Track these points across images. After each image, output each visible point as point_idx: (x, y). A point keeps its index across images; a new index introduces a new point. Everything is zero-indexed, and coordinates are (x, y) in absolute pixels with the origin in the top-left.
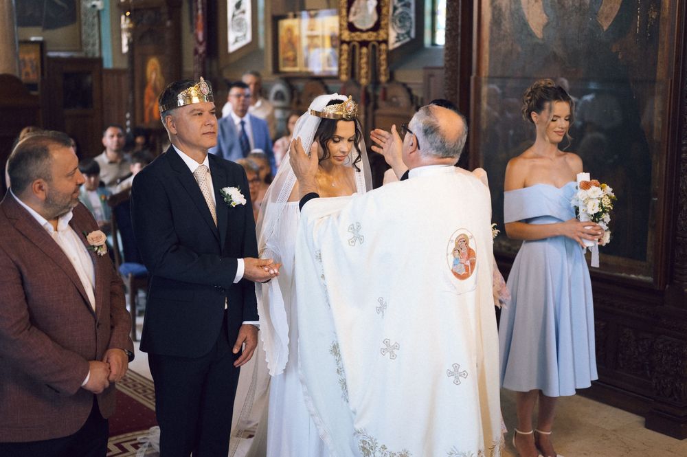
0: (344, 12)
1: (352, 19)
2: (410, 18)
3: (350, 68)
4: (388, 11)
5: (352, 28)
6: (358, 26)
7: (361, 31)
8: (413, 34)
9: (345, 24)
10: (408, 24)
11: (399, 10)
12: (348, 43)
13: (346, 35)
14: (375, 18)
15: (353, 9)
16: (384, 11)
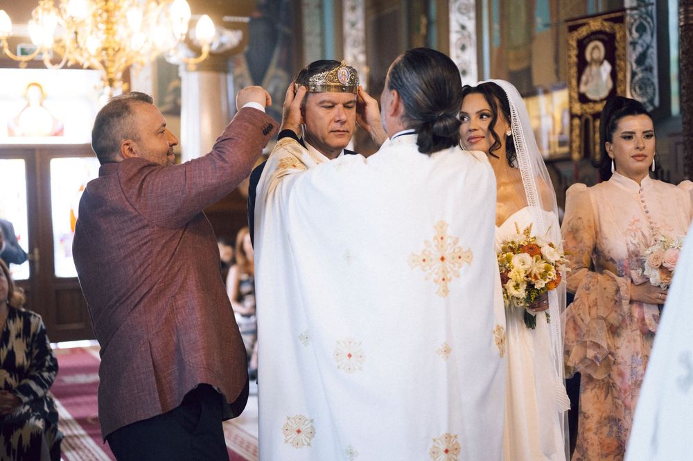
0: (574, 82)
1: (583, 89)
2: (653, 84)
3: (583, 146)
4: (625, 76)
5: (583, 99)
6: (590, 96)
7: (595, 102)
8: (657, 102)
9: (575, 96)
10: (650, 91)
11: (640, 75)
12: (580, 117)
13: (577, 108)
14: (610, 85)
15: (584, 78)
16: (620, 76)
